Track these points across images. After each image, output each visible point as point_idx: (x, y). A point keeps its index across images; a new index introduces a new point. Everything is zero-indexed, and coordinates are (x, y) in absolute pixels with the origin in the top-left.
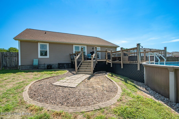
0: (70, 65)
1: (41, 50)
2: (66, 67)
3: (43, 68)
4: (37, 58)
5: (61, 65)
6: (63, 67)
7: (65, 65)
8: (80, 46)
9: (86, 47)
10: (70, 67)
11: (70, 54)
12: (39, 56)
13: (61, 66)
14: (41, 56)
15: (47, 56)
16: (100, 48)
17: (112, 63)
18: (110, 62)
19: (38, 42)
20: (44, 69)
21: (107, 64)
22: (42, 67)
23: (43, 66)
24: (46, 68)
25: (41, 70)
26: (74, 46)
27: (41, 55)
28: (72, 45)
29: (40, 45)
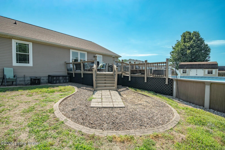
0: (67, 78)
1: (18, 53)
2: (62, 81)
3: (23, 83)
4: (11, 66)
5: (55, 78)
6: (58, 82)
7: (61, 78)
8: (79, 52)
9: (86, 53)
10: (67, 81)
11: (65, 62)
12: (15, 63)
13: (54, 80)
14: (17, 62)
15: (28, 63)
16: (102, 56)
17: (131, 77)
18: (128, 75)
19: (11, 39)
20: (25, 85)
21: (122, 77)
22: (20, 81)
23: (22, 79)
24: (30, 83)
25: (22, 86)
26: (71, 51)
27: (17, 60)
28: (68, 49)
29: (17, 43)
